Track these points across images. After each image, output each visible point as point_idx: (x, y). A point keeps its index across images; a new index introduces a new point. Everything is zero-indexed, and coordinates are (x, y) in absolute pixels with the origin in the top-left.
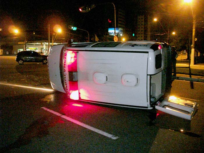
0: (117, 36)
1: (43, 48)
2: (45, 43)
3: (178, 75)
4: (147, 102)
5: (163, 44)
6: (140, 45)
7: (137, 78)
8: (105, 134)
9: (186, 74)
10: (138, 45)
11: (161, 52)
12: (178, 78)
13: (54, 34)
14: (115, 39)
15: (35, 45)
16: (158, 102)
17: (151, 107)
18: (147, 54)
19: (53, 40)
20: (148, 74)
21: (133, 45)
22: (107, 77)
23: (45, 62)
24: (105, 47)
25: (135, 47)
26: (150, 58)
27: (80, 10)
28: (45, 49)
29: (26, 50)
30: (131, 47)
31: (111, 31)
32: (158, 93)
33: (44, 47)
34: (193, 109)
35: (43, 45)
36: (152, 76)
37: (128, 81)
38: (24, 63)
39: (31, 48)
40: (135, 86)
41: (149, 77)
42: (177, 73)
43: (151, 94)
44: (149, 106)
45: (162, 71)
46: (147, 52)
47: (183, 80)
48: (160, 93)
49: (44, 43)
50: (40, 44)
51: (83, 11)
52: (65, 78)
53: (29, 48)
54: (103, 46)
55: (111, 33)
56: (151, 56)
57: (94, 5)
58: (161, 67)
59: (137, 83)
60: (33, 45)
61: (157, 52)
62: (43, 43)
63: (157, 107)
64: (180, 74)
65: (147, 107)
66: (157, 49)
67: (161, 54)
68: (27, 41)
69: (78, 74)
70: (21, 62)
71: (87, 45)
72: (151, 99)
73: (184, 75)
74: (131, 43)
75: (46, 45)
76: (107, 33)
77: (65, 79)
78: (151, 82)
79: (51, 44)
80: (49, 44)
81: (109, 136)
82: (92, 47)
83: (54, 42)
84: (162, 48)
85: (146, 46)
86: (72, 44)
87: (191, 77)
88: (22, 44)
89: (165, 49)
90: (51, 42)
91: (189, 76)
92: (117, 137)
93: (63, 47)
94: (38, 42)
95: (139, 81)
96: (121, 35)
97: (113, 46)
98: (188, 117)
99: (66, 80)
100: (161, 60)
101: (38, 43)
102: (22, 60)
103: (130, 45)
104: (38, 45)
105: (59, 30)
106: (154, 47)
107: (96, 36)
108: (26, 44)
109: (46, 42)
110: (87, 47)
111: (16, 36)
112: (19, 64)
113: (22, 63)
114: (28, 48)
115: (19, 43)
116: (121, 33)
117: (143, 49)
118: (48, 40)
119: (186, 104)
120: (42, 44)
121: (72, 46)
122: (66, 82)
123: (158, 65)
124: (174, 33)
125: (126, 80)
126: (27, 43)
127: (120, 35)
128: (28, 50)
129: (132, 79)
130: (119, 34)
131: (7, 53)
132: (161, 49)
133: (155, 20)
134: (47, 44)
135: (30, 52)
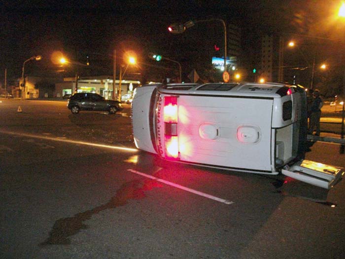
0: (227, 71)
1: (104, 89)
2: (108, 80)
3: (322, 134)
4: (271, 164)
5: (294, 88)
6: (263, 89)
7: (258, 133)
8: (217, 199)
9: (336, 134)
10: (259, 89)
11: (291, 98)
12: (323, 139)
13: (123, 66)
14: (224, 77)
15: (91, 83)
16: (285, 166)
17: (276, 171)
18: (272, 101)
19: (122, 76)
20: (273, 127)
21: (253, 88)
22: (217, 130)
23: (112, 110)
24: (215, 90)
25: (256, 91)
26: (276, 107)
27: (170, 29)
28: (106, 90)
29: (76, 90)
30: (250, 91)
31: (216, 61)
32: (287, 156)
33: (106, 87)
34: (334, 177)
35: (104, 83)
36: (277, 130)
37: (246, 136)
38: (80, 112)
39: (84, 89)
40: (255, 142)
41: (273, 130)
42: (322, 131)
43: (277, 156)
44: (274, 170)
45: (293, 123)
46: (272, 99)
47: (329, 142)
48: (290, 156)
49: (106, 81)
50: (99, 81)
51: (175, 31)
52: (159, 131)
53: (82, 87)
54: (214, 89)
55: (217, 66)
56: (277, 103)
57: (191, 23)
58: (290, 118)
59: (258, 138)
60: (88, 83)
61: (285, 99)
62: (104, 81)
63: (284, 172)
64: (326, 134)
65: (271, 172)
66: (286, 94)
67: (291, 101)
68: (78, 77)
69: (178, 126)
70: (75, 110)
71: (191, 88)
72: (276, 161)
73: (333, 134)
74: (251, 85)
75: (109, 84)
76: (211, 66)
77: (159, 133)
78: (277, 140)
79: (117, 82)
80: (114, 81)
81: (222, 201)
82: (198, 90)
83: (122, 80)
84: (292, 93)
85: (271, 90)
86: (168, 85)
87: (343, 138)
88: (70, 82)
89: (298, 94)
90: (118, 79)
91: (340, 135)
92: (232, 202)
93: (155, 89)
94: (97, 79)
95: (260, 136)
96: (234, 68)
97: (226, 89)
98: (325, 185)
99: (159, 135)
100: (291, 110)
101: (95, 81)
102: (78, 107)
103: (250, 89)
104: (96, 83)
105: (132, 60)
106: (282, 92)
107: (195, 72)
108: (77, 82)
109: (109, 78)
110: (191, 89)
111: (61, 68)
112: (73, 113)
113: (77, 112)
114: (79, 88)
115: (66, 80)
116: (233, 66)
117: (266, 94)
118: (112, 75)
119: (325, 170)
120: (102, 82)
121: (168, 87)
122: (159, 138)
123: (286, 115)
124: (323, 67)
125: (243, 135)
126: (79, 79)
127: (232, 68)
128: (79, 91)
129: (252, 134)
130: (231, 66)
131: (46, 95)
132: (292, 95)
133: (291, 44)
134: (111, 81)
135: (83, 94)
